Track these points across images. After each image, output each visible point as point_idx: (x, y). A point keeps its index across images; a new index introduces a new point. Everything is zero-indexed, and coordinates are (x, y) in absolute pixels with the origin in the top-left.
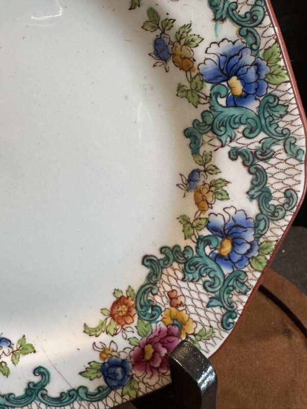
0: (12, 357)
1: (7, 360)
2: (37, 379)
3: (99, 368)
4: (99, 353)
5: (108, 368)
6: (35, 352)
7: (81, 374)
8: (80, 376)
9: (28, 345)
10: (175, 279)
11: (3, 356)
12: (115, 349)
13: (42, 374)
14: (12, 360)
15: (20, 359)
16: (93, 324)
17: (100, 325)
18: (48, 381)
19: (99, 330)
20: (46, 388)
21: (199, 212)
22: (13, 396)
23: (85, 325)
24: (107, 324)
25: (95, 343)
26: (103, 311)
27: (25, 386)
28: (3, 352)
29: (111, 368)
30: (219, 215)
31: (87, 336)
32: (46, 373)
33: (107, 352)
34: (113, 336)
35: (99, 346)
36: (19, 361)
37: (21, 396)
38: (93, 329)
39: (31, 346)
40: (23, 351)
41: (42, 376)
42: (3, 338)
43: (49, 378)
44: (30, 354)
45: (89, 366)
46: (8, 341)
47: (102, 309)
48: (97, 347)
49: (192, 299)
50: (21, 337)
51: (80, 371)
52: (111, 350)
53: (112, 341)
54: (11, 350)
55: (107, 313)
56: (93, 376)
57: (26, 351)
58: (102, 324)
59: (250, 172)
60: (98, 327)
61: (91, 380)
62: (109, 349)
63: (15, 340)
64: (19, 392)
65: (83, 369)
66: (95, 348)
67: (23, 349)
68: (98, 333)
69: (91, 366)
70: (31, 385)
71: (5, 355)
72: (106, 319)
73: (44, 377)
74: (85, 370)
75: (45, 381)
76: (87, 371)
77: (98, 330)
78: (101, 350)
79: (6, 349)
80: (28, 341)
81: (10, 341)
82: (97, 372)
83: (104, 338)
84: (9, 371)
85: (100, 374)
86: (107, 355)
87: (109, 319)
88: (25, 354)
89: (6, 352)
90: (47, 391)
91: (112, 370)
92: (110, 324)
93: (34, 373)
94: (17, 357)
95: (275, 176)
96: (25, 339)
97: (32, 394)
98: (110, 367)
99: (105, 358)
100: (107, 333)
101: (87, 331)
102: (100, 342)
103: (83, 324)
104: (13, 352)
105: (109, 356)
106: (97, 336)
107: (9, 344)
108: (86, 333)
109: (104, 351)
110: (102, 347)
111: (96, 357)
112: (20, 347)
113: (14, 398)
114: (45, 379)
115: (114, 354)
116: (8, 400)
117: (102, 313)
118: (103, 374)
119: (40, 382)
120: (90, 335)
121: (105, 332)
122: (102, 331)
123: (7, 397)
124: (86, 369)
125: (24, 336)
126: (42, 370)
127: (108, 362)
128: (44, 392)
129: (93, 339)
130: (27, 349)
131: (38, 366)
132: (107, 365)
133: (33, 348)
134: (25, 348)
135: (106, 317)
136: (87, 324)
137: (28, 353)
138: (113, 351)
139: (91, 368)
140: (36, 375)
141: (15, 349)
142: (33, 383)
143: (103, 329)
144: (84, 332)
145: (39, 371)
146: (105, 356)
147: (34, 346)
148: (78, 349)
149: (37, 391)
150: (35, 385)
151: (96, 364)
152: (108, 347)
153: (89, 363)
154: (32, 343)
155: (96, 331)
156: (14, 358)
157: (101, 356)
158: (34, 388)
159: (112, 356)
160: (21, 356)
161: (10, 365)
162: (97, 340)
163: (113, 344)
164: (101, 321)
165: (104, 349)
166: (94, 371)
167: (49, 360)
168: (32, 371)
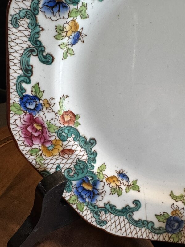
1: (124, 188)
2: (132, 206)
3: (167, 217)
4: (173, 210)
5: (172, 220)
6: (139, 191)
7: (156, 215)
9: (137, 186)
11: (122, 184)
12: (182, 213)
13: (137, 205)
14: (126, 189)
15: (130, 191)
16: (177, 193)
17: (181, 197)
18: (137, 210)
19: (179, 199)
20: (134, 213)
22: (115, 207)
23: (172, 191)
25: (173, 204)
27: (124, 206)
28: (123, 183)
29: (173, 221)
31: (170, 198)
32: (139, 205)
33: (177, 212)
35: (175, 207)
36: (129, 191)
37: (119, 210)
38: (176, 196)
40: (133, 188)
41: (136, 206)
42: (126, 175)
43: (139, 209)
44: (136, 191)
45: (163, 214)
46: (128, 178)
48: (173, 207)
50: (135, 180)
52: (180, 212)
53: (183, 208)
54: (127, 184)
56: (161, 220)
58: (182, 196)
60: (178, 197)
61: (159, 221)
62: (179, 211)
63: (132, 179)
64: (119, 207)
67: (133, 186)
68: (177, 200)
69: (164, 214)
70: (127, 207)
71: (124, 185)
73: (137, 207)
74: (159, 215)
75: (135, 209)
76: (160, 216)
77: (178, 198)
78: (174, 209)
79: (125, 182)
80: (137, 184)
81: (129, 179)
82: (165, 219)
83: (180, 204)
84: (122, 194)
85: (165, 221)
86: (176, 213)
88: (134, 190)
89: (125, 183)
90: (133, 214)
91: (173, 222)
94: (129, 189)
96: (137, 182)
97: (125, 211)
98: (173, 220)
99: (174, 215)
100: (183, 203)
101: (172, 195)
102: (177, 205)
104: (128, 185)
105: (177, 214)
106: (176, 201)
107: (127, 180)
109: (176, 211)
110: (176, 208)
111: (169, 212)
112: (133, 184)
113: (115, 209)
114: (137, 208)
115: (180, 215)
116: (111, 208)
117: (184, 190)
118: (167, 222)
119: (133, 208)
120: (173, 199)
121: (182, 201)
122: (180, 200)
123: (112, 206)
124: (161, 214)
125: (137, 180)
126: (138, 203)
127: (174, 217)
128: (132, 214)
129: (173, 202)
130: (135, 187)
131: (137, 199)
132: (172, 218)
133: (139, 189)
136: (173, 192)
137: (135, 190)
138: (180, 213)
139: (163, 215)
140: (133, 203)
142: (129, 206)
143: (181, 199)
144: (170, 195)
146: (174, 213)
147: (140, 188)
148: (163, 202)
149: (128, 212)
150: (130, 208)
151: (167, 215)
152: (179, 209)
153: (164, 213)
154: (140, 186)
155: (177, 198)
156: (127, 189)
157: (172, 212)
158: (128, 209)
159: (178, 215)
160: (131, 190)
161: (124, 191)
162: (176, 203)
163: (183, 210)
164: (182, 194)
165: (177, 210)
166: (164, 218)
167: (145, 200)
168: (133, 200)
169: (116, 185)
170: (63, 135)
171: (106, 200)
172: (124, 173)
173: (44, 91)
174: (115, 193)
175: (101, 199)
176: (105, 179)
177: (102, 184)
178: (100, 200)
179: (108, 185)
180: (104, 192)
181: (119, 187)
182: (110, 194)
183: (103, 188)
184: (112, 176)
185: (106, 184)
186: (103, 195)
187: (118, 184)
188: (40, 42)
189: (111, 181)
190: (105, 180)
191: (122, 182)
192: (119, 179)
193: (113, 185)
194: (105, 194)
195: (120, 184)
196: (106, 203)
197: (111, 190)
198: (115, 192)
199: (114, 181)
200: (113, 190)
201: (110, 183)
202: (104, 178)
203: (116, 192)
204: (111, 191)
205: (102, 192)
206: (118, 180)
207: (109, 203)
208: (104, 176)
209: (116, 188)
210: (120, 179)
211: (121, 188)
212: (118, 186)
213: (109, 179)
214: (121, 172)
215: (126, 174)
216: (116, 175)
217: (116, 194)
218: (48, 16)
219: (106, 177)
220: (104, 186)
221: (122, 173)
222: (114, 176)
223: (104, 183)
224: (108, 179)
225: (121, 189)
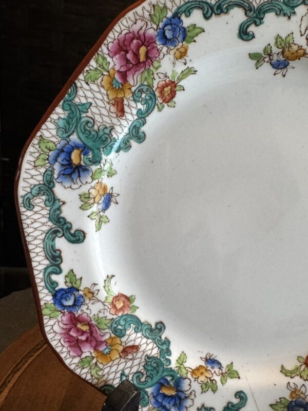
0: (221, 378)
1: (217, 379)
2: (235, 401)
3: (287, 404)
4: (291, 392)
5: (294, 406)
6: (239, 378)
7: (271, 405)
8: (269, 407)
9: (234, 371)
11: (214, 375)
12: (304, 392)
14: (221, 380)
16: (290, 367)
17: (295, 369)
18: (244, 405)
19: (294, 373)
23: (282, 366)
24: (301, 370)
25: (289, 383)
26: (300, 359)
27: (225, 404)
28: (215, 372)
31: (283, 376)
32: (245, 398)
33: (297, 393)
34: (305, 380)
35: (293, 386)
36: (226, 382)
38: (289, 371)
39: (237, 372)
40: (230, 375)
41: (241, 399)
42: (216, 360)
43: (245, 402)
44: (235, 379)
45: (279, 400)
46: (219, 363)
47: (298, 357)
48: (290, 387)
50: (229, 363)
51: (270, 403)
52: (301, 392)
53: (304, 385)
54: (221, 372)
55: (302, 361)
56: (279, 410)
57: (233, 376)
58: (297, 369)
60: (293, 371)
62: (299, 391)
63: (224, 364)
65: (274, 402)
66: (289, 386)
67: (230, 373)
68: (293, 375)
69: (281, 401)
70: (230, 405)
71: (216, 375)
72: (301, 366)
73: (242, 401)
74: (275, 403)
75: (241, 404)
76: (276, 405)
77: (293, 372)
78: (293, 390)
79: (217, 370)
80: (235, 368)
82: (284, 408)
83: (297, 381)
84: (217, 388)
85: (285, 410)
86: (297, 395)
87: (303, 367)
88: (232, 378)
89: (217, 372)
91: (297, 409)
92: (304, 370)
93: (235, 395)
94: (225, 379)
96: (233, 366)
98: (296, 405)
99: (294, 398)
100: (301, 377)
101: (284, 371)
102: (294, 383)
103: (281, 365)
104: (222, 374)
106: (292, 378)
107: (220, 366)
108: (283, 373)
109: (294, 391)
111: (287, 395)
112: (228, 371)
115: (302, 396)
117: (298, 359)
119: (238, 404)
120: (286, 376)
121: (299, 376)
122: (296, 375)
123: (209, 409)
124: (277, 402)
125: (232, 363)
126: (242, 395)
127: (295, 401)
129: (288, 379)
130: (233, 374)
131: (239, 390)
132: (293, 403)
133: (238, 374)
134: (232, 373)
135: (301, 364)
136: (284, 366)
137: (234, 378)
138: (302, 393)
139: (281, 402)
140: (236, 397)
141: (224, 372)
142: (232, 403)
143: (298, 373)
144: (281, 371)
145: (240, 395)
146: (294, 395)
147: (239, 373)
148: (275, 385)
150: (233, 406)
151: (286, 401)
152: (299, 388)
153: (280, 398)
154: (237, 370)
155: (291, 373)
156: (223, 379)
157: (291, 395)
158: (232, 408)
159: (300, 397)
160: (228, 378)
161: (219, 383)
162: (292, 381)
163: (303, 387)
164: (296, 366)
165: (295, 389)
166: (282, 406)
167: (250, 388)
168: (234, 393)
169: (207, 377)
170: (119, 329)
171: (198, 403)
172: (212, 358)
173: (81, 278)
174: (207, 390)
175: (192, 404)
176: (189, 373)
177: (187, 382)
178: (190, 406)
179: (195, 381)
180: (193, 393)
181: (210, 380)
182: (202, 393)
183: (189, 387)
184: (198, 366)
185: (193, 380)
186: (192, 397)
187: (208, 376)
188: (64, 219)
189: (198, 374)
190: (189, 376)
191: (213, 371)
192: (208, 368)
193: (202, 378)
194: (195, 395)
195: (211, 376)
196: (200, 407)
197: (201, 386)
198: (207, 388)
199: (202, 374)
200: (204, 386)
201: (198, 378)
202: (188, 373)
203: (209, 388)
204: (202, 389)
205: (191, 393)
206: (206, 370)
207: (203, 406)
208: (187, 370)
209: (207, 382)
210: (209, 368)
211: (214, 380)
212: (210, 378)
213: (196, 372)
214: (208, 358)
215: (216, 358)
216: (203, 364)
217: (210, 390)
218: (67, 185)
219: (191, 370)
220: (191, 384)
221: (210, 359)
222: (200, 366)
223: (190, 379)
224: (193, 372)
225: (214, 382)
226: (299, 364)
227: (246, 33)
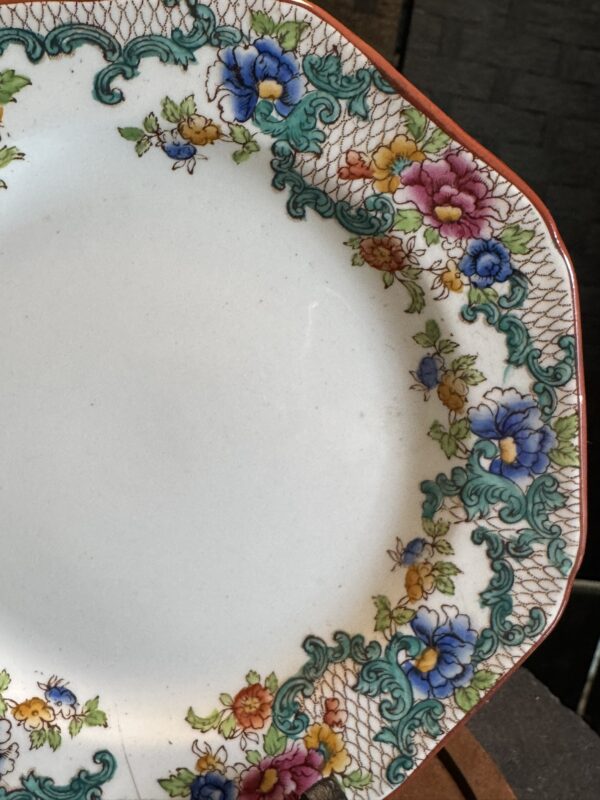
0: (71, 723)
1: (63, 724)
2: (94, 769)
3: (190, 781)
4: (198, 758)
5: (203, 786)
6: (106, 726)
7: (160, 781)
8: (157, 785)
9: (99, 712)
10: (343, 683)
11: (59, 717)
12: (223, 760)
13: (105, 763)
14: (70, 728)
15: (82, 730)
16: (203, 712)
17: (213, 717)
18: (110, 778)
19: (209, 724)
20: (103, 787)
21: (407, 599)
22: (51, 783)
23: (191, 709)
24: (223, 719)
25: (197, 741)
26: (224, 698)
27: (73, 773)
28: (61, 711)
29: (205, 788)
30: (432, 613)
31: (188, 727)
32: (111, 763)
33: (210, 760)
34: (226, 739)
35: (202, 747)
36: (79, 732)
37: (63, 787)
38: (200, 719)
39: (104, 715)
40: (90, 720)
41: (104, 766)
42: (67, 690)
43: (112, 773)
44: (98, 726)
45: (175, 773)
46: (72, 696)
47: (222, 694)
48: (198, 749)
49: (358, 720)
50: (93, 697)
51: (159, 777)
52: (217, 760)
53: (223, 747)
54: (73, 713)
55: (228, 701)
56: (176, 791)
57: (94, 721)
58: (217, 716)
59: (492, 567)
60: (208, 719)
61: (171, 795)
62: (214, 758)
63: (83, 698)
64: (62, 780)
65: (166, 776)
66: (195, 749)
67: (90, 716)
68: (206, 728)
69: (179, 774)
70: (83, 776)
71: (63, 716)
72: (224, 711)
73: (106, 769)
74: (168, 778)
75: (104, 775)
76: (170, 780)
77: (207, 722)
78: (202, 755)
79: (66, 708)
80: (101, 707)
81: (75, 698)
82: (185, 787)
83: (213, 738)
84: (60, 742)
85: (187, 791)
87: (228, 713)
88: (91, 724)
89: (66, 712)
90: (101, 792)
91: (207, 790)
92: (228, 719)
93: (94, 758)
94: (79, 725)
95: (524, 584)
96: (97, 702)
97: (80, 789)
98: (206, 784)
99: (203, 769)
100: (220, 732)
101: (191, 719)
102: (205, 743)
103: (189, 707)
104: (74, 716)
105: (211, 767)
106: (203, 732)
107: (72, 702)
108: (189, 722)
109: (205, 758)
110: (204, 750)
111: (191, 763)
112: (88, 711)
113: (51, 787)
114: (107, 773)
115: (219, 767)
116: (41, 787)
117: (220, 699)
118: (192, 793)
119: (98, 774)
120: (194, 728)
121: (217, 730)
122: (213, 727)
123: (42, 781)
124: (171, 776)
125: (98, 697)
126: (107, 758)
127: (206, 777)
128: (98, 792)
129: (197, 734)
130: (95, 718)
131: (102, 748)
132: (202, 780)
133: (105, 719)
134: (94, 716)
135: (225, 708)
136: (194, 709)
137: (95, 725)
138: (219, 762)
139: (178, 777)
140: (95, 762)
141: (79, 712)
142: (87, 772)
143: (216, 724)
144: (186, 719)
145: (103, 758)
146: (204, 765)
147: (107, 716)
148: (170, 743)
149: (87, 787)
150: (88, 777)
151: (188, 775)
152: (214, 752)
153: (178, 769)
154: (106, 712)
155: (204, 724)
156: (74, 725)
157: (199, 764)
158: (86, 781)
159: (215, 769)
160: (85, 726)
161: (65, 733)
162: (202, 738)
163: (222, 751)
164: (215, 710)
165: (207, 754)
166: (181, 783)
167: (123, 745)
168: (92, 753)
169: (43, 720)
171: (22, 768)
172: (60, 685)
174: (42, 745)
175: (10, 768)
176: (10, 710)
177: (4, 725)
178: (8, 772)
179: (19, 725)
180: (15, 747)
181: (49, 726)
182: (31, 749)
183: (8, 736)
184: (30, 698)
185: (14, 723)
186: (12, 755)
187: (46, 718)
189: (27, 713)
190: (9, 715)
191: (57, 710)
192: (49, 704)
193: (34, 722)
194: (16, 751)
195: (52, 718)
196: (26, 774)
197: (31, 736)
198: (41, 741)
199: (34, 713)
200: (35, 737)
201: (25, 720)
202: (6, 709)
203: (44, 740)
204: (32, 741)
205: (10, 748)
206: (45, 707)
207: (32, 773)
208: (6, 705)
209: (43, 729)
210: (52, 704)
211: (56, 726)
212: (48, 722)
213: (23, 708)
214: (53, 685)
215: (68, 687)
216: (41, 694)
217: (47, 744)
219: (13, 705)
220: (11, 731)
221: (55, 687)
222: (35, 699)
223: (9, 722)
224: (18, 709)
225: (56, 729)
226: (220, 708)
227: (108, 91)
